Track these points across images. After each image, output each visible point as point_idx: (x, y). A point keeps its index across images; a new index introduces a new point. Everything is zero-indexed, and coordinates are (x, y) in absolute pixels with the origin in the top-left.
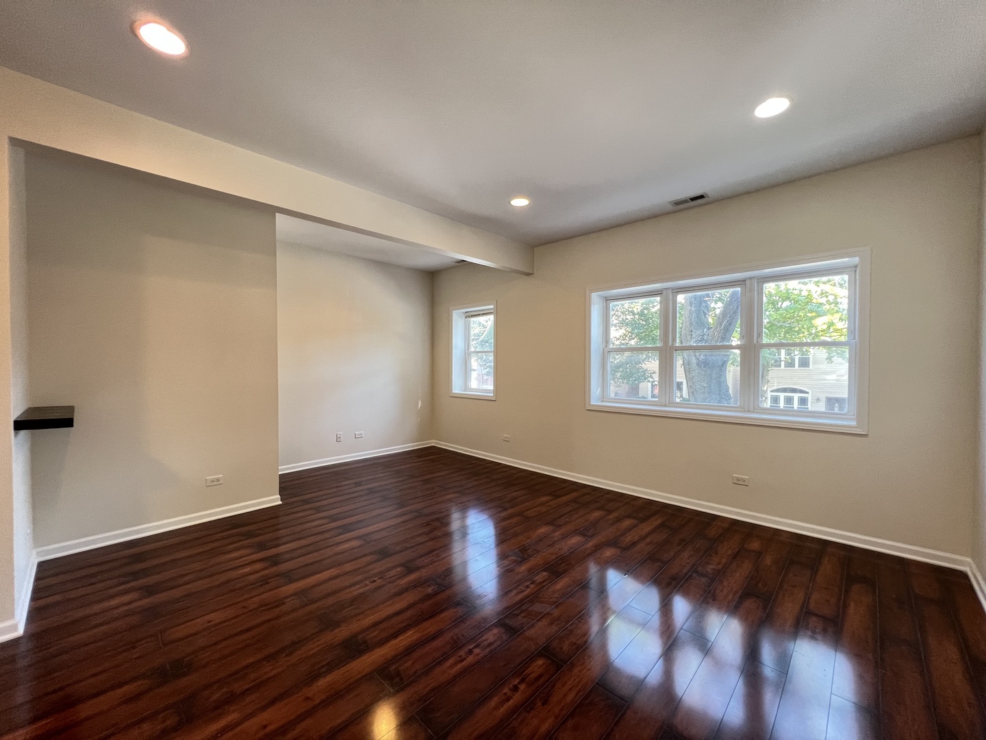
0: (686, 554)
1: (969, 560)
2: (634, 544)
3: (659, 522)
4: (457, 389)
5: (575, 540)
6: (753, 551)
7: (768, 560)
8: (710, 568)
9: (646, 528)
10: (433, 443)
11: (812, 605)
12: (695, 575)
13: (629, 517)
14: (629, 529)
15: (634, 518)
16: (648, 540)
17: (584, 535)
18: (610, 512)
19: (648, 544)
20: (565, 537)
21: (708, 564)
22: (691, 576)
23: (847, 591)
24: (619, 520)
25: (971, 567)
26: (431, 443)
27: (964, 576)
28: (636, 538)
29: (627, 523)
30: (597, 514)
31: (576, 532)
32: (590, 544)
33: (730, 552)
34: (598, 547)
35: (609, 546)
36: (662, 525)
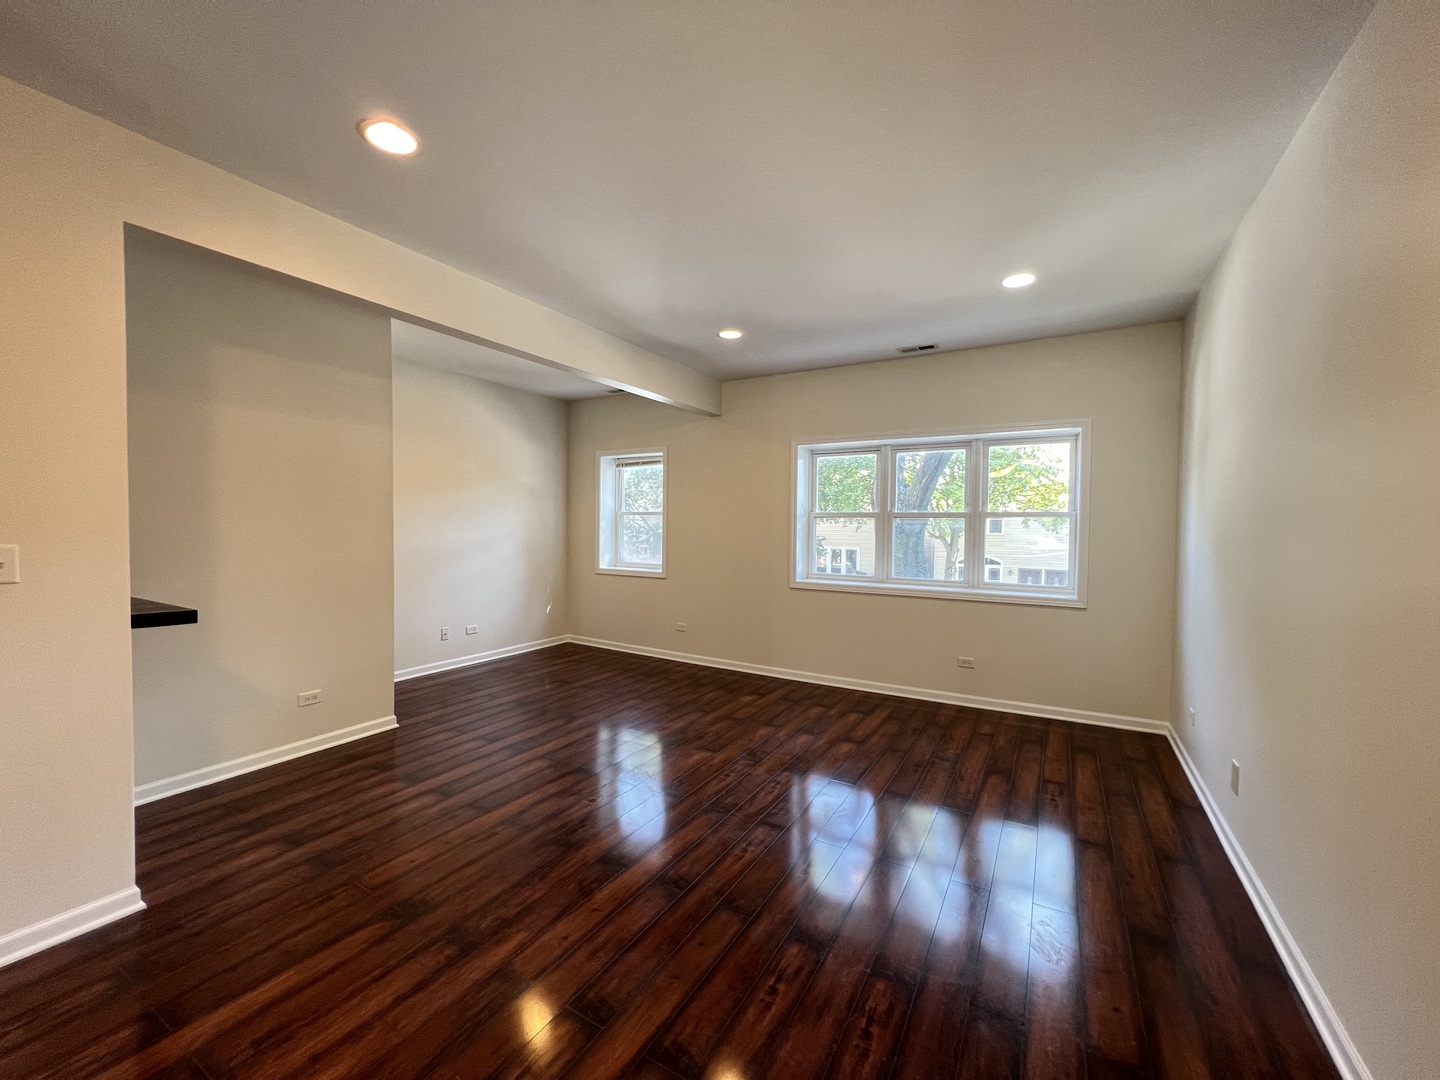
0: (923, 743)
1: (1167, 724)
2: (868, 737)
3: (885, 713)
4: (604, 564)
5: (803, 739)
6: (986, 735)
7: (1002, 741)
8: (950, 753)
9: (874, 720)
10: (568, 638)
11: (1047, 775)
12: (937, 761)
13: (852, 711)
14: (859, 723)
15: (857, 712)
16: (881, 732)
17: (812, 734)
18: (829, 708)
19: (882, 736)
20: (791, 736)
21: (947, 749)
22: (934, 762)
23: (1074, 761)
24: (842, 715)
25: (1169, 731)
26: (566, 638)
27: (1164, 739)
28: (868, 732)
29: (853, 717)
30: (816, 711)
31: (801, 730)
32: (821, 742)
33: (964, 737)
34: (832, 744)
35: (842, 741)
36: (890, 717)
